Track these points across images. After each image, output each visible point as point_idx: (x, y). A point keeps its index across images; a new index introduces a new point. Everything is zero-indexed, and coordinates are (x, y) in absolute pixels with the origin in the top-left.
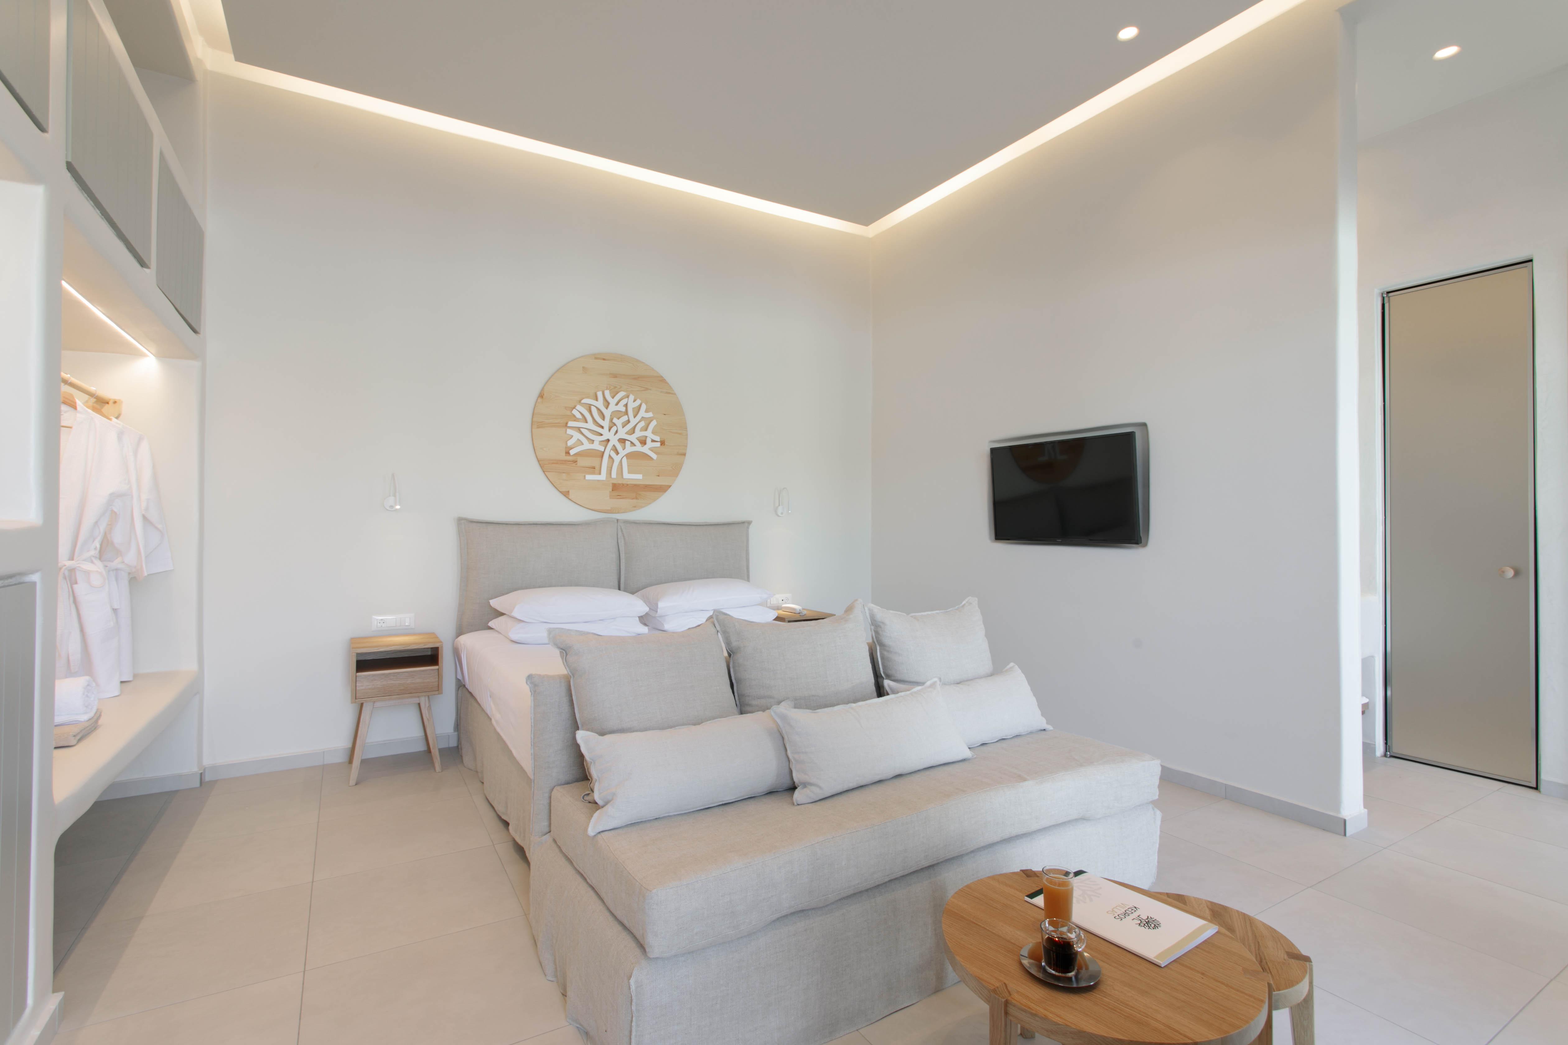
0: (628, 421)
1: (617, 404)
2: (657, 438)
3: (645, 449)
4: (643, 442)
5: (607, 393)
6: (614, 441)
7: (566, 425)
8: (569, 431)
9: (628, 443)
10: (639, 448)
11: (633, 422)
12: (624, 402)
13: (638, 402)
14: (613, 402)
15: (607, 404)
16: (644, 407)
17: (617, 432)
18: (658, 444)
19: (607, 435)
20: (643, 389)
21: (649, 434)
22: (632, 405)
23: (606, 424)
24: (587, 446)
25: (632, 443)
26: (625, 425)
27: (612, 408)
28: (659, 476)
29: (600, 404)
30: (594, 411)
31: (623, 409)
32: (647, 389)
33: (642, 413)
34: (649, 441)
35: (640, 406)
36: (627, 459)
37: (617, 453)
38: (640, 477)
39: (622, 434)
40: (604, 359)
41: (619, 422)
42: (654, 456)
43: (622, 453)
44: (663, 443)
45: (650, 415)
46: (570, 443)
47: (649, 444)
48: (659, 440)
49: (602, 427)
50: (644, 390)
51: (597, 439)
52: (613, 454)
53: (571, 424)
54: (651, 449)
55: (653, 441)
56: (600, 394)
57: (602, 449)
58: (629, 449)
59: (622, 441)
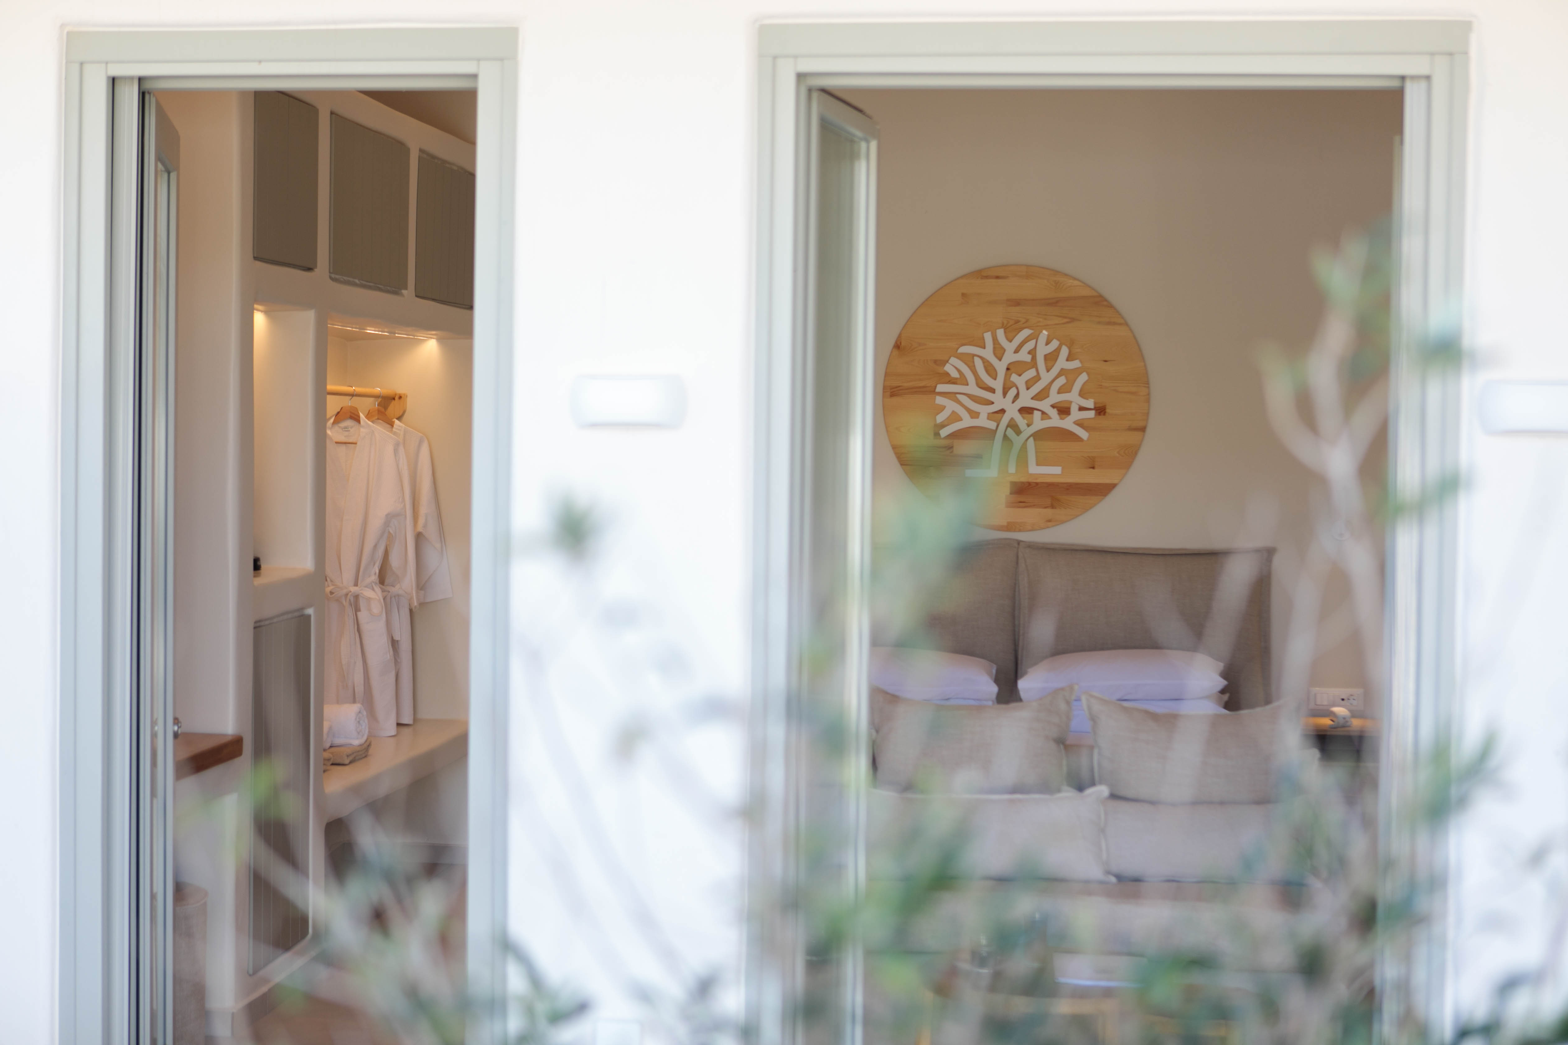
0: (1038, 378)
1: (1017, 351)
2: (1090, 403)
3: (1068, 423)
4: (1064, 410)
5: (1000, 333)
6: (1012, 412)
7: (933, 392)
8: (939, 400)
9: (1037, 414)
10: (1056, 421)
11: (1046, 378)
12: (1030, 345)
13: (1055, 344)
14: (1010, 347)
15: (999, 352)
16: (1065, 351)
17: (1017, 396)
18: (1092, 414)
19: (999, 401)
20: (1065, 320)
21: (1074, 397)
22: (1043, 350)
23: (998, 385)
24: (967, 422)
25: (1043, 413)
26: (1029, 385)
27: (1009, 357)
28: (1093, 468)
29: (988, 353)
30: (979, 364)
31: (1028, 358)
32: (1073, 320)
33: (1062, 362)
34: (1074, 409)
35: (1057, 351)
36: (1035, 440)
37: (1018, 432)
38: (1057, 470)
39: (1026, 400)
40: (997, 277)
41: (1019, 381)
42: (1083, 434)
43: (1028, 432)
44: (1100, 410)
45: (1076, 364)
46: (940, 418)
47: (1075, 415)
48: (1092, 406)
49: (993, 391)
50: (1067, 323)
51: (985, 410)
52: (1010, 432)
53: (941, 388)
54: (1079, 423)
55: (1081, 409)
56: (988, 337)
57: (992, 425)
58: (1039, 423)
59: (1026, 411)
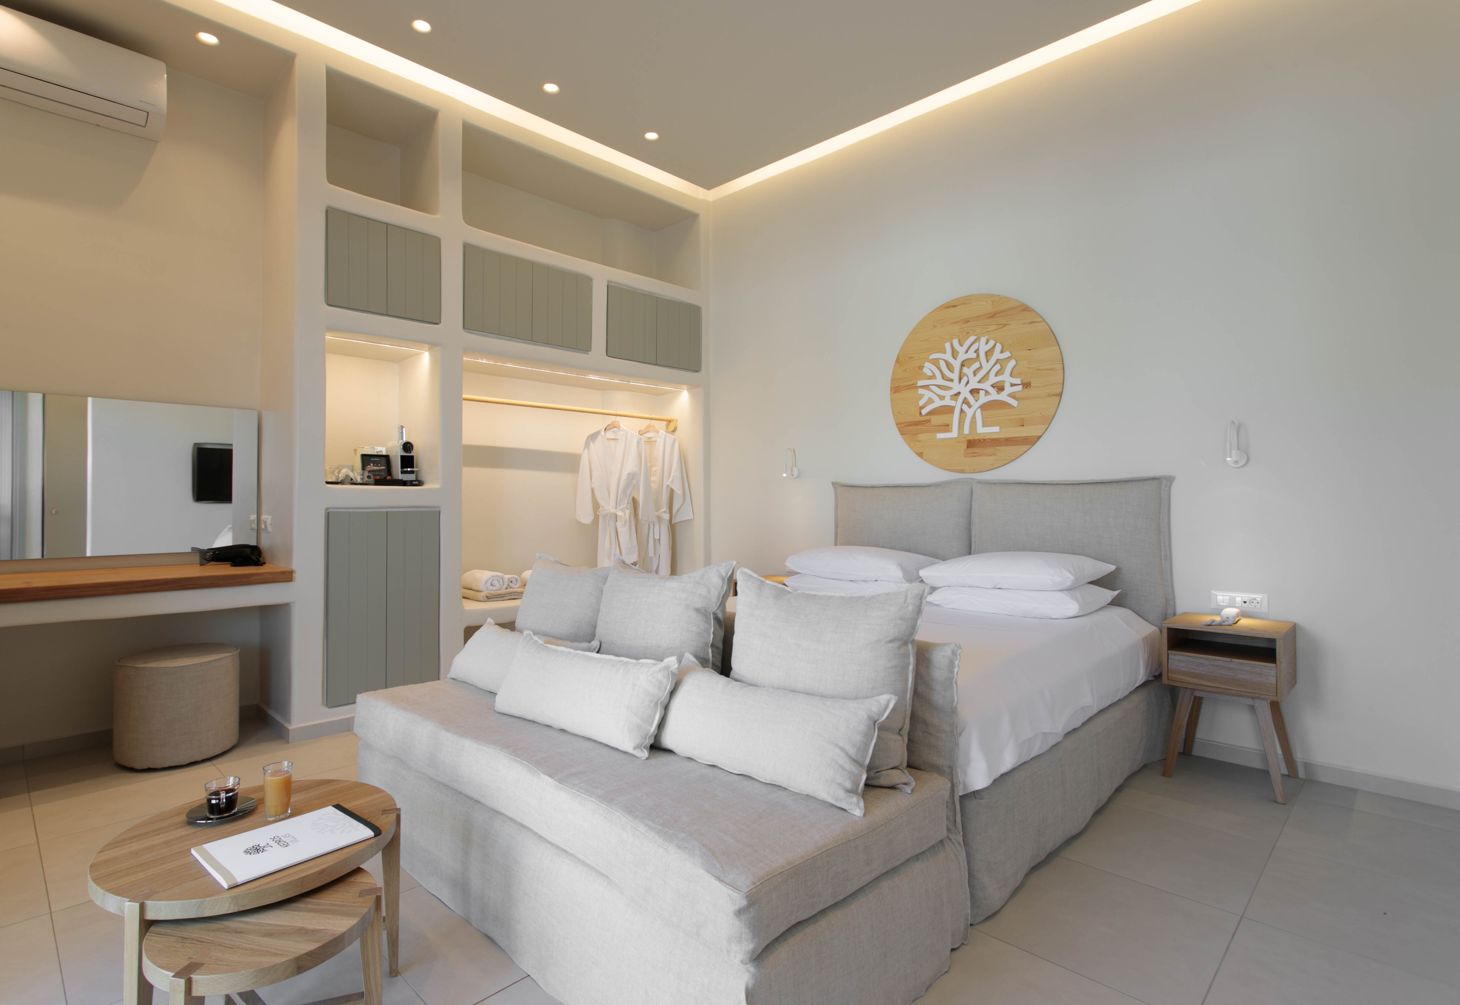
0: (981, 367)
1: (967, 352)
2: (1018, 381)
3: (1003, 397)
4: (1000, 388)
5: (956, 342)
6: (965, 393)
7: (914, 387)
8: (921, 391)
9: (982, 393)
10: (994, 396)
11: (986, 367)
12: (975, 347)
13: (992, 343)
14: (961, 350)
15: (954, 354)
16: (999, 347)
17: (968, 382)
18: (1020, 388)
19: (956, 387)
20: (1001, 326)
21: (1006, 378)
22: (984, 348)
23: (955, 376)
24: (938, 403)
25: (987, 392)
26: (975, 373)
27: (962, 357)
28: (1023, 426)
29: (948, 356)
30: (943, 365)
31: (974, 356)
32: (1005, 325)
33: (997, 355)
34: (1007, 386)
35: (994, 347)
36: (982, 410)
37: (970, 406)
38: (996, 429)
39: (974, 384)
40: (954, 306)
41: (968, 371)
42: (1014, 403)
43: (976, 405)
44: (1026, 385)
45: (1007, 354)
46: (921, 403)
47: (1008, 389)
48: (1020, 383)
49: (952, 380)
50: (1003, 327)
51: (948, 394)
52: (965, 407)
53: (920, 383)
54: (1012, 396)
55: (1012, 385)
56: (948, 346)
57: (952, 403)
58: (983, 399)
59: (974, 392)
